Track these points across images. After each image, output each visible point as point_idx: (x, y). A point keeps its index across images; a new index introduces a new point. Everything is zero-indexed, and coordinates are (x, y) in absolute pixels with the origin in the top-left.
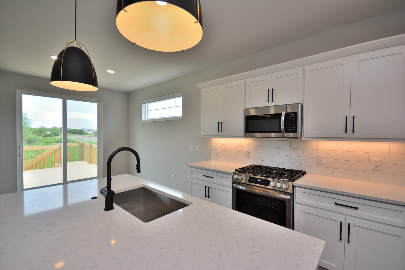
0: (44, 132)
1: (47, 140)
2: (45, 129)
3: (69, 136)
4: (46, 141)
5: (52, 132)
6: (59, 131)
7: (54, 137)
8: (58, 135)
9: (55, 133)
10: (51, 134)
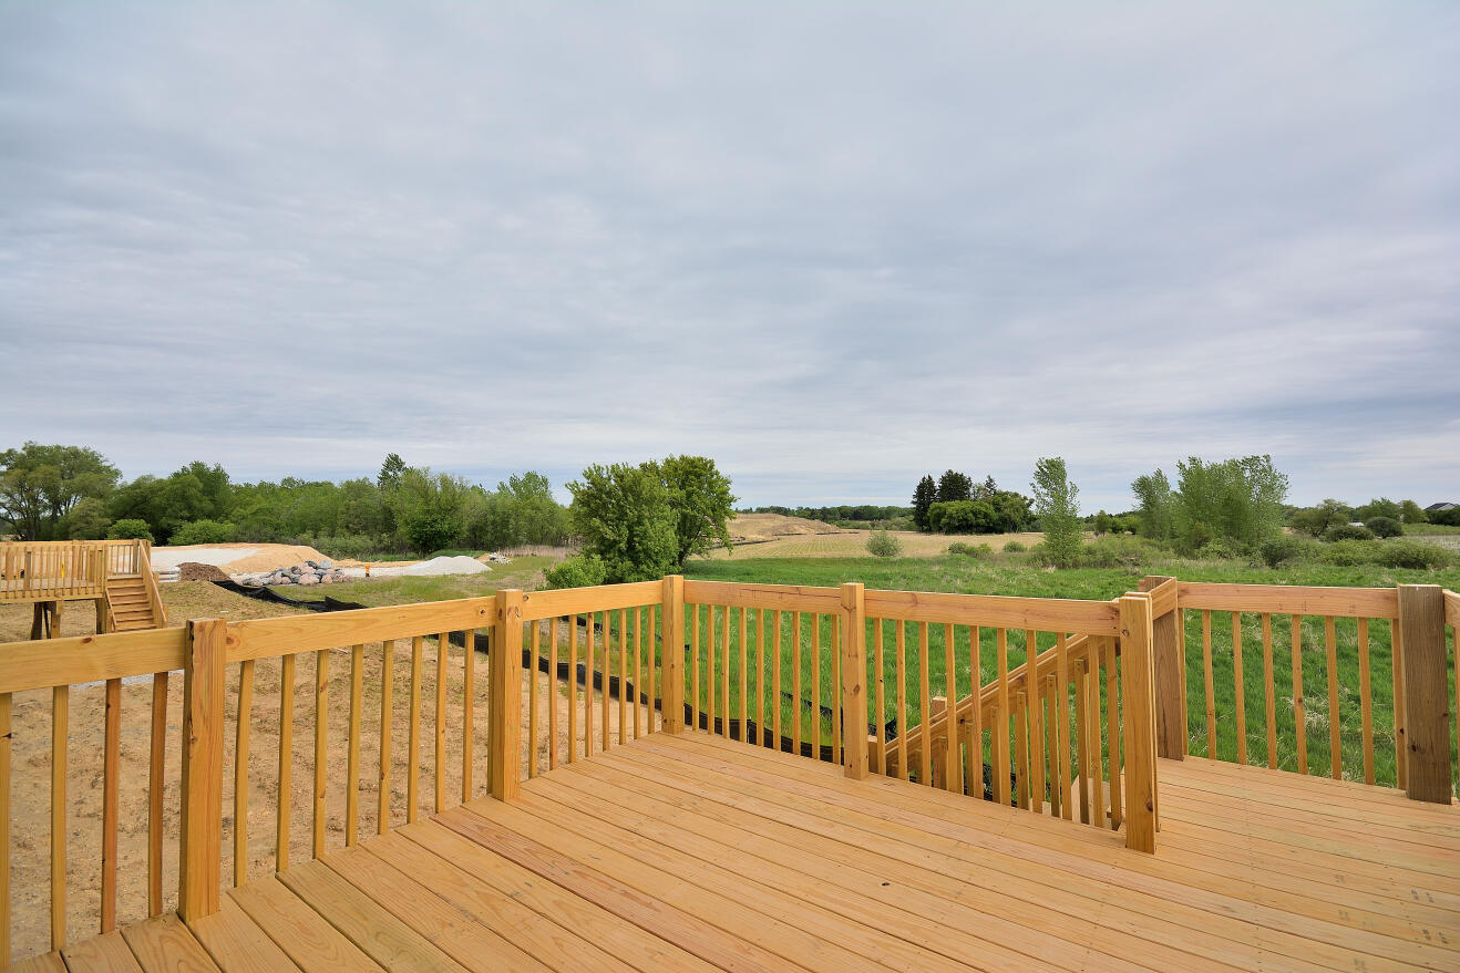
0: (1337, 521)
1: (1342, 551)
2: (1342, 509)
3: (1451, 537)
4: (1337, 555)
5: (1371, 520)
6: (1402, 517)
7: (1378, 540)
8: (1397, 533)
9: (1383, 524)
10: (1365, 529)
